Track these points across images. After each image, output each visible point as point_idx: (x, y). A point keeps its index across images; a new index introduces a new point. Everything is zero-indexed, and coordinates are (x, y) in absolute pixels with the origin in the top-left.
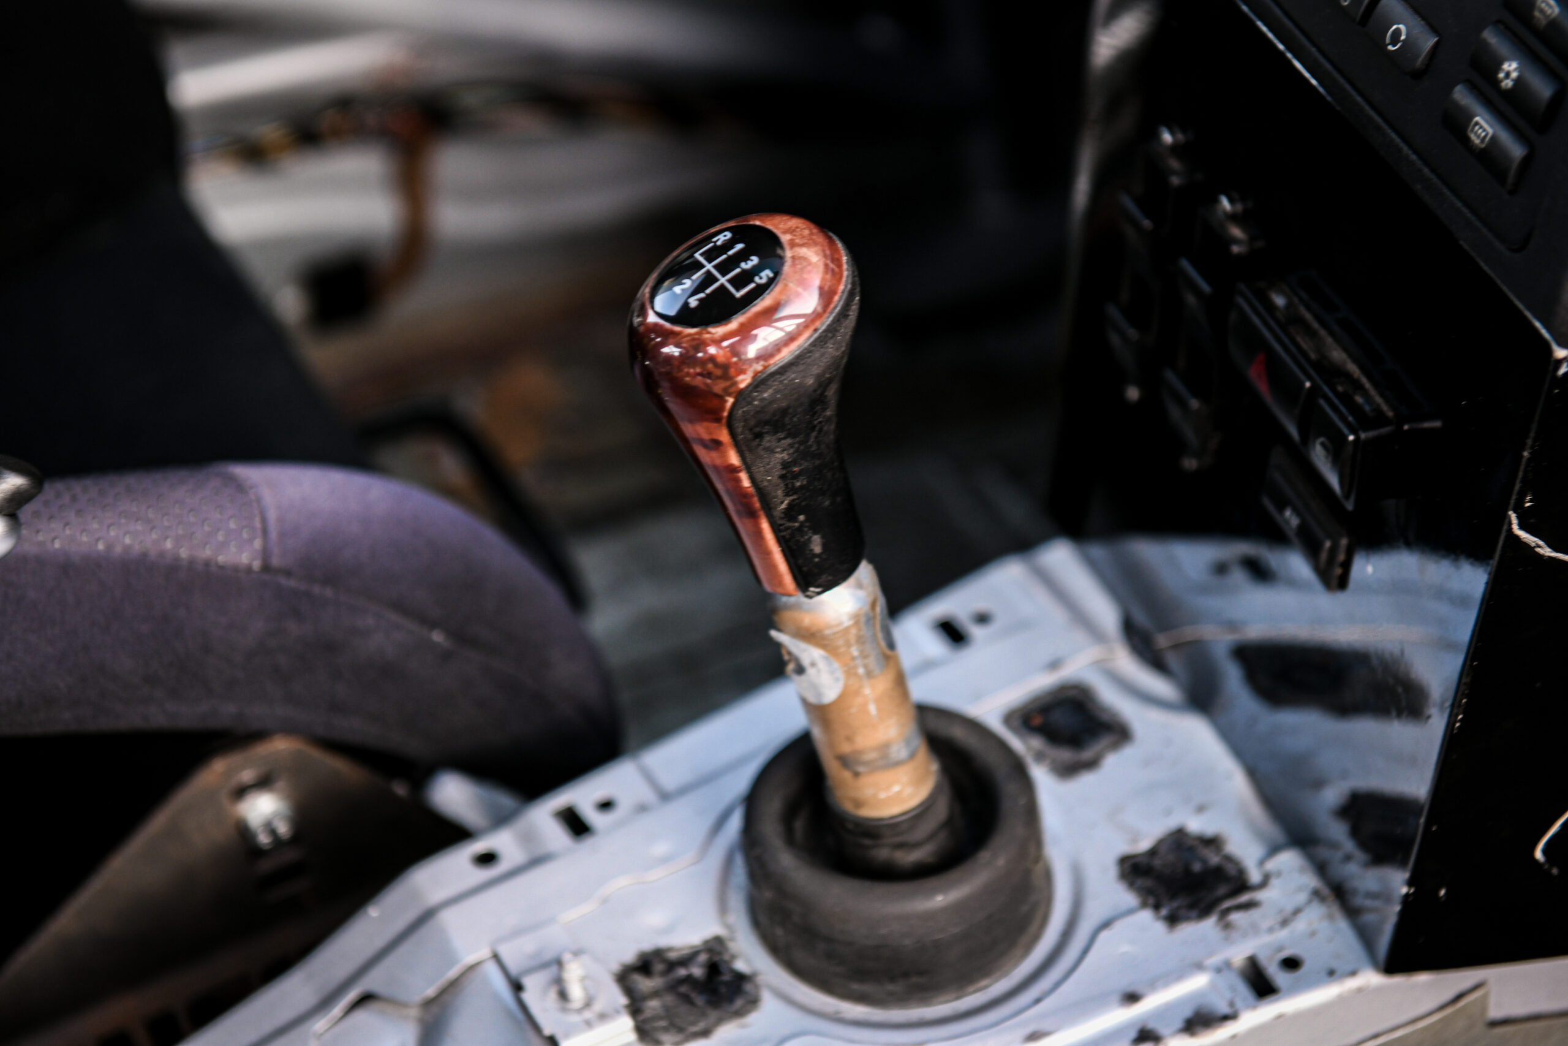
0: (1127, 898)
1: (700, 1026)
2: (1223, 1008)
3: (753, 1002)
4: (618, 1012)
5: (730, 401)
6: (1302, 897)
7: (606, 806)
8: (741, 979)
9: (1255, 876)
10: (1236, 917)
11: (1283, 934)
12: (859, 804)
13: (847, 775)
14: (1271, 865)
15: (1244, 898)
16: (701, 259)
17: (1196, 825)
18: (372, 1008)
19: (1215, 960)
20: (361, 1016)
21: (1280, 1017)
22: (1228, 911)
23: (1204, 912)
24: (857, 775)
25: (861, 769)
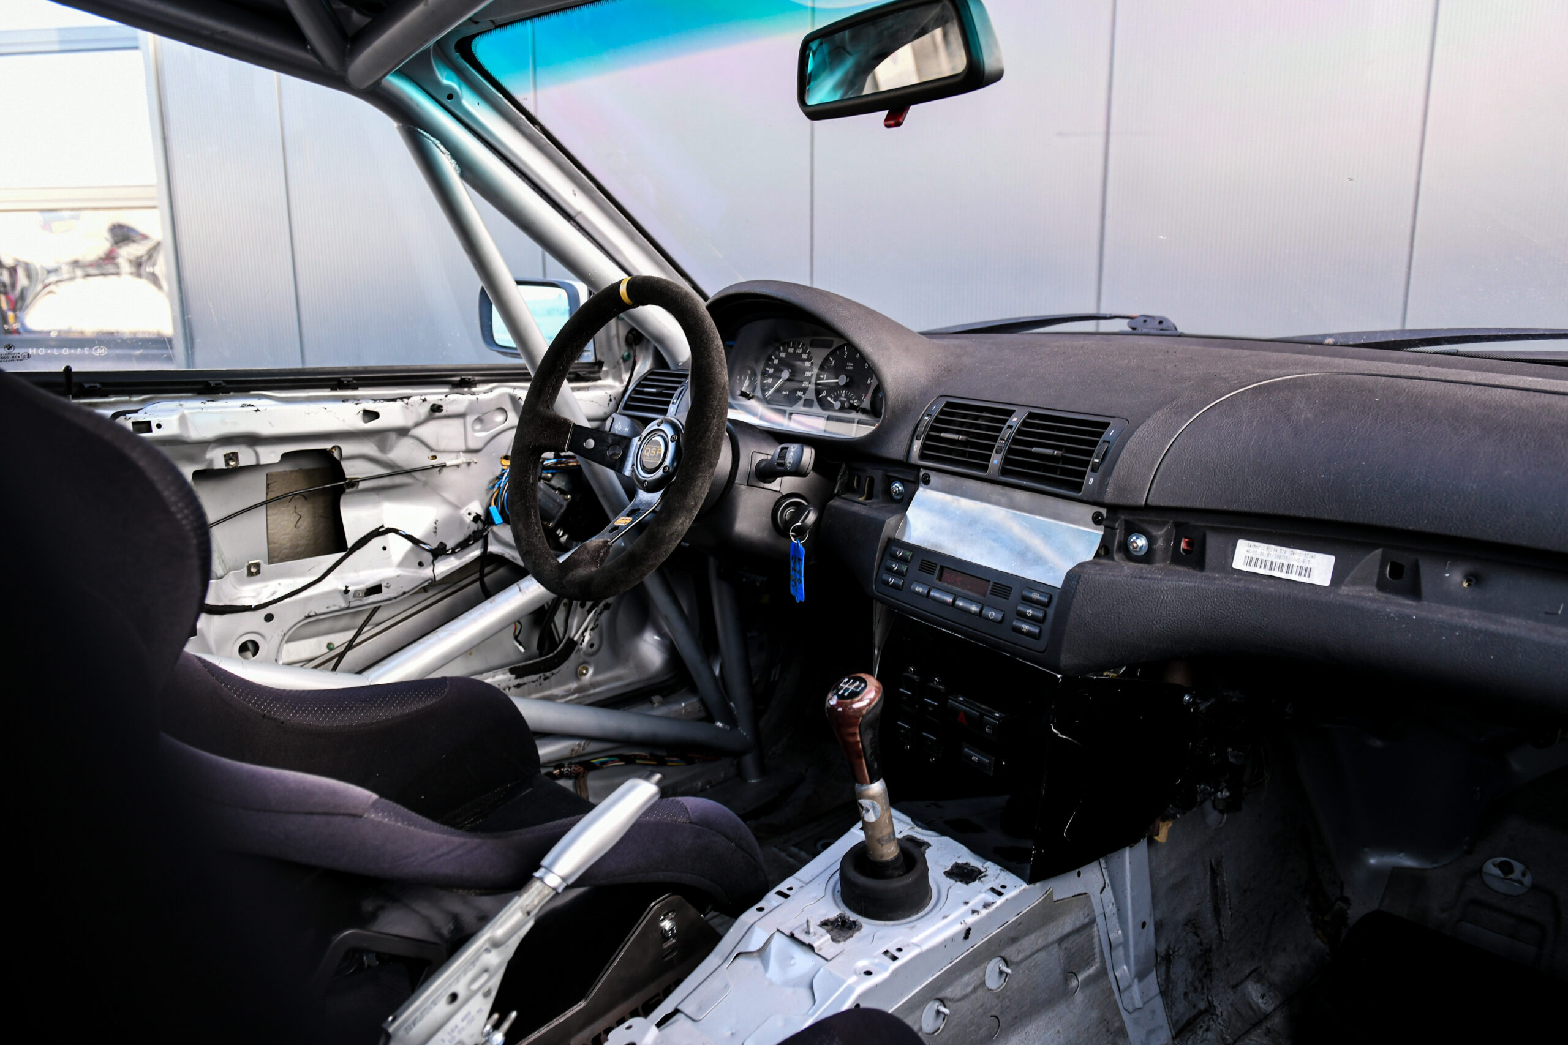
0: (952, 881)
1: (849, 935)
2: (992, 901)
3: (861, 927)
4: (825, 934)
5: (861, 719)
6: (998, 871)
7: (790, 889)
8: (854, 922)
9: (983, 870)
10: (982, 879)
11: (998, 880)
12: (882, 856)
13: (880, 845)
14: (985, 866)
15: (983, 874)
16: (843, 686)
17: (960, 861)
18: (740, 956)
19: (983, 890)
20: (738, 960)
21: (1007, 900)
22: (980, 878)
23: (974, 880)
24: (882, 845)
25: (884, 843)
